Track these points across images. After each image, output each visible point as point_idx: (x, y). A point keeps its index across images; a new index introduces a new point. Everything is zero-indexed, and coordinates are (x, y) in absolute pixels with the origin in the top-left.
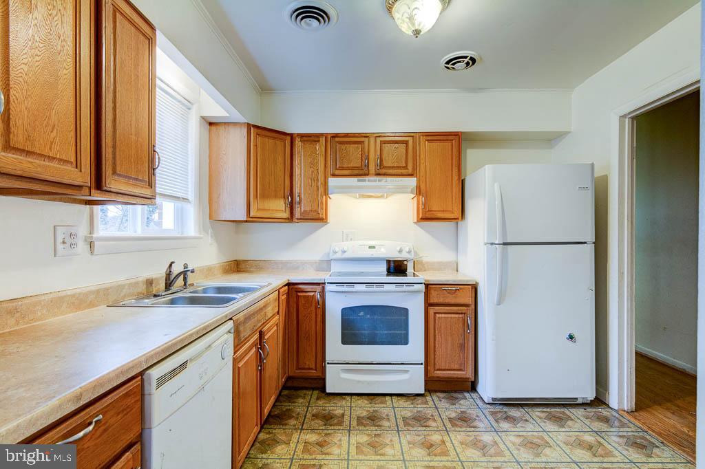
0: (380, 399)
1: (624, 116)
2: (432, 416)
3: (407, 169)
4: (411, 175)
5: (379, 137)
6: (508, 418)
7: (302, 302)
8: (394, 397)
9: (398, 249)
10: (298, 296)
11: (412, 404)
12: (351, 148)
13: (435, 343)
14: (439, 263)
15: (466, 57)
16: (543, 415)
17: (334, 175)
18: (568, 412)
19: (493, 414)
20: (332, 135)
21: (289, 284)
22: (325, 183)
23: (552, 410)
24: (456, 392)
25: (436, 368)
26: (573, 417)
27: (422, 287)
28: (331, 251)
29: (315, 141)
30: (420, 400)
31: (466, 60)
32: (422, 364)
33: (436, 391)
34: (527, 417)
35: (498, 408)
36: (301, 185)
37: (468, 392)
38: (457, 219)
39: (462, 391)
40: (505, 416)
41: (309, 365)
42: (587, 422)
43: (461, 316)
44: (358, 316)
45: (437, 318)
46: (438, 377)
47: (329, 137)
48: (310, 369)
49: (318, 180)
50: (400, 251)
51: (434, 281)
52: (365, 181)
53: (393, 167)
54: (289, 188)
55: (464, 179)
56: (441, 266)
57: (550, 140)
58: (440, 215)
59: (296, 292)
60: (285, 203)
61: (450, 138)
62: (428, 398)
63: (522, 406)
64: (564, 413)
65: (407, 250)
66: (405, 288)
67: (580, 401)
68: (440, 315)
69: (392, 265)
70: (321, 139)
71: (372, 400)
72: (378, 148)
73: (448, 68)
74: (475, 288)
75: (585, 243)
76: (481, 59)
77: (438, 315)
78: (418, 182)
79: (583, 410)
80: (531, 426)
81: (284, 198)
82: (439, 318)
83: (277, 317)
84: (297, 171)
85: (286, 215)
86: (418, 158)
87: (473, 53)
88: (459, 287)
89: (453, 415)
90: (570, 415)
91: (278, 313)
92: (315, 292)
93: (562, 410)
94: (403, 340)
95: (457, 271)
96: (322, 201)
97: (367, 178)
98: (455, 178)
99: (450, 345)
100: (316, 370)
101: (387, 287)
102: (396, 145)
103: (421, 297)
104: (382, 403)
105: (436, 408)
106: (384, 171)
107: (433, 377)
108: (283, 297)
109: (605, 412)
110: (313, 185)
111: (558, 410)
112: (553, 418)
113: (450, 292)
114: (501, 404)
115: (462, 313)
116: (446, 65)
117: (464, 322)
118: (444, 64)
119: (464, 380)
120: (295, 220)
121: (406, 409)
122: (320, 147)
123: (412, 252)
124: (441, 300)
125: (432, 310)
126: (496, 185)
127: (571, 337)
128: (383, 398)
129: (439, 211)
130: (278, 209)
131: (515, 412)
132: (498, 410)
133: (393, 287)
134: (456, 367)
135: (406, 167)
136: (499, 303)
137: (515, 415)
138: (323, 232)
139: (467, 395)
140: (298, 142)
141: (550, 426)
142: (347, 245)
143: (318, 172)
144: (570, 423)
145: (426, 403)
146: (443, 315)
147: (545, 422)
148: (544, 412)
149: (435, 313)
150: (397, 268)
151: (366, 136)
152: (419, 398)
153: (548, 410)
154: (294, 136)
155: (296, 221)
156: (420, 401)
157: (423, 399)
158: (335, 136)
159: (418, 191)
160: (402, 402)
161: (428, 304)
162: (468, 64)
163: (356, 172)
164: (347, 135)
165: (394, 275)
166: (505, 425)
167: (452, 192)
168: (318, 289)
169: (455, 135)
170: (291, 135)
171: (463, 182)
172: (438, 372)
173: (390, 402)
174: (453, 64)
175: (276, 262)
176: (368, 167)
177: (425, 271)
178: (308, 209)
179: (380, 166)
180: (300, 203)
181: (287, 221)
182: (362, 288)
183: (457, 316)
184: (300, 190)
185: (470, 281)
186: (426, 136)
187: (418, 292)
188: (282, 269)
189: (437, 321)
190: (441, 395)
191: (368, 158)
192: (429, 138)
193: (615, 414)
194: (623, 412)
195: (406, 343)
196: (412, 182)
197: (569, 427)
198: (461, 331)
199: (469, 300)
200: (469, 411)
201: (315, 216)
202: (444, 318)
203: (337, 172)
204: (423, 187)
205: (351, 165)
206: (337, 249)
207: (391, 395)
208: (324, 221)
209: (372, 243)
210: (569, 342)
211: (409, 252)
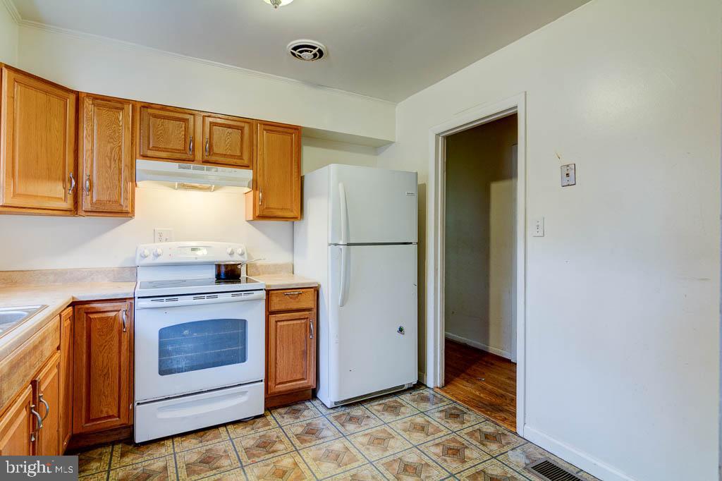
0: (211, 434)
1: (438, 135)
2: (278, 437)
3: (242, 159)
4: (247, 167)
5: (209, 116)
6: (352, 419)
7: (96, 326)
8: (229, 427)
9: (229, 251)
10: (89, 320)
11: (253, 429)
12: (171, 125)
13: (276, 354)
14: (275, 266)
15: (314, 48)
16: (380, 408)
17: (145, 157)
18: (399, 400)
19: (337, 418)
20: (143, 104)
21: (74, 304)
22: (132, 165)
23: (387, 401)
24: (296, 403)
25: (278, 382)
26: (404, 403)
27: (263, 293)
28: (138, 255)
29: (117, 108)
30: (260, 422)
31: (314, 51)
32: (262, 381)
33: (276, 408)
34: (368, 413)
35: (341, 411)
36: (92, 165)
37: (309, 400)
38: (296, 218)
39: (303, 401)
40: (348, 417)
41: (107, 412)
42: (414, 404)
43: (303, 321)
44: (184, 336)
45: (278, 326)
46: (280, 392)
47: (138, 106)
48: (110, 417)
49: (120, 160)
50: (232, 254)
51: (275, 286)
52: (189, 168)
53: (225, 155)
54: (72, 168)
55: (304, 176)
56: (276, 269)
57: (376, 147)
58: (280, 213)
59: (87, 313)
60: (65, 188)
61: (290, 131)
62: (269, 417)
63: (361, 403)
64: (396, 402)
65: (240, 253)
66: (243, 297)
67: (406, 387)
68: (282, 323)
69: (223, 270)
70: (126, 106)
71: (201, 437)
72: (207, 130)
73: (294, 54)
74: (317, 290)
75: (411, 243)
76: (328, 53)
77: (279, 323)
78: (255, 174)
79: (409, 395)
80: (374, 422)
81: (64, 180)
82: (280, 326)
83: (57, 355)
84: (85, 145)
85: (68, 204)
86: (255, 148)
87: (321, 44)
88: (301, 291)
89: (299, 430)
90: (401, 401)
91: (58, 348)
92: (119, 311)
93: (394, 398)
94: (240, 357)
95: (293, 273)
96: (126, 189)
97: (192, 165)
98: (295, 174)
99: (292, 354)
100: (119, 417)
101: (221, 297)
102: (230, 130)
103: (263, 304)
104: (215, 437)
105: (280, 427)
106: (214, 158)
107: (275, 393)
108: (67, 323)
109: (426, 392)
110: (113, 166)
111: (390, 400)
112: (389, 409)
113: (292, 297)
114: (342, 406)
115: (305, 319)
116: (292, 51)
117: (307, 327)
118: (290, 50)
119: (306, 389)
120: (80, 212)
121: (246, 437)
122: (124, 118)
123: (246, 255)
124: (283, 307)
125: (273, 319)
126: (341, 185)
127: (401, 330)
128: (216, 431)
129: (278, 209)
130: (52, 196)
131: (357, 411)
132: (341, 413)
133: (228, 297)
134: (299, 376)
135: (241, 157)
136: (342, 305)
137: (356, 414)
138: (126, 229)
139: (308, 404)
140: (88, 106)
141: (388, 417)
142: (160, 247)
143: (120, 149)
144: (403, 409)
145: (268, 424)
146: (285, 323)
147: (383, 414)
148: (380, 404)
149: (276, 322)
150: (229, 274)
151: (192, 113)
152: (258, 420)
153: (383, 401)
154: (81, 96)
155: (83, 214)
156: (260, 425)
157: (263, 420)
158: (147, 106)
159: (255, 185)
160: (240, 431)
161: (269, 313)
162: (315, 55)
163: (178, 156)
164: (164, 108)
165: (227, 282)
166: (351, 427)
167: (291, 190)
168: (124, 306)
169: (295, 129)
170: (77, 94)
171: (302, 179)
172: (279, 386)
173: (225, 434)
174: (301, 52)
175: (43, 273)
176: (194, 151)
177: (259, 275)
178: (105, 198)
179: (210, 152)
180: (90, 189)
181: (68, 213)
182: (189, 300)
183: (299, 322)
184: (92, 171)
185: (314, 283)
186: (264, 124)
187: (258, 299)
188: (55, 282)
189: (278, 330)
190: (282, 411)
191: (193, 140)
192: (267, 127)
193: (431, 392)
194: (437, 389)
195: (244, 360)
196: (248, 174)
197: (404, 413)
198: (303, 336)
199: (311, 304)
200: (314, 421)
201: (115, 208)
202: (285, 325)
203: (150, 153)
204: (260, 180)
205: (170, 146)
206: (147, 252)
207: (225, 425)
208: (129, 215)
209: (194, 244)
210: (400, 335)
211: (242, 254)
